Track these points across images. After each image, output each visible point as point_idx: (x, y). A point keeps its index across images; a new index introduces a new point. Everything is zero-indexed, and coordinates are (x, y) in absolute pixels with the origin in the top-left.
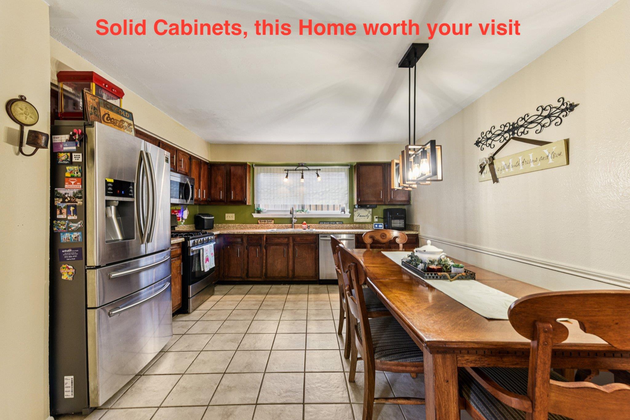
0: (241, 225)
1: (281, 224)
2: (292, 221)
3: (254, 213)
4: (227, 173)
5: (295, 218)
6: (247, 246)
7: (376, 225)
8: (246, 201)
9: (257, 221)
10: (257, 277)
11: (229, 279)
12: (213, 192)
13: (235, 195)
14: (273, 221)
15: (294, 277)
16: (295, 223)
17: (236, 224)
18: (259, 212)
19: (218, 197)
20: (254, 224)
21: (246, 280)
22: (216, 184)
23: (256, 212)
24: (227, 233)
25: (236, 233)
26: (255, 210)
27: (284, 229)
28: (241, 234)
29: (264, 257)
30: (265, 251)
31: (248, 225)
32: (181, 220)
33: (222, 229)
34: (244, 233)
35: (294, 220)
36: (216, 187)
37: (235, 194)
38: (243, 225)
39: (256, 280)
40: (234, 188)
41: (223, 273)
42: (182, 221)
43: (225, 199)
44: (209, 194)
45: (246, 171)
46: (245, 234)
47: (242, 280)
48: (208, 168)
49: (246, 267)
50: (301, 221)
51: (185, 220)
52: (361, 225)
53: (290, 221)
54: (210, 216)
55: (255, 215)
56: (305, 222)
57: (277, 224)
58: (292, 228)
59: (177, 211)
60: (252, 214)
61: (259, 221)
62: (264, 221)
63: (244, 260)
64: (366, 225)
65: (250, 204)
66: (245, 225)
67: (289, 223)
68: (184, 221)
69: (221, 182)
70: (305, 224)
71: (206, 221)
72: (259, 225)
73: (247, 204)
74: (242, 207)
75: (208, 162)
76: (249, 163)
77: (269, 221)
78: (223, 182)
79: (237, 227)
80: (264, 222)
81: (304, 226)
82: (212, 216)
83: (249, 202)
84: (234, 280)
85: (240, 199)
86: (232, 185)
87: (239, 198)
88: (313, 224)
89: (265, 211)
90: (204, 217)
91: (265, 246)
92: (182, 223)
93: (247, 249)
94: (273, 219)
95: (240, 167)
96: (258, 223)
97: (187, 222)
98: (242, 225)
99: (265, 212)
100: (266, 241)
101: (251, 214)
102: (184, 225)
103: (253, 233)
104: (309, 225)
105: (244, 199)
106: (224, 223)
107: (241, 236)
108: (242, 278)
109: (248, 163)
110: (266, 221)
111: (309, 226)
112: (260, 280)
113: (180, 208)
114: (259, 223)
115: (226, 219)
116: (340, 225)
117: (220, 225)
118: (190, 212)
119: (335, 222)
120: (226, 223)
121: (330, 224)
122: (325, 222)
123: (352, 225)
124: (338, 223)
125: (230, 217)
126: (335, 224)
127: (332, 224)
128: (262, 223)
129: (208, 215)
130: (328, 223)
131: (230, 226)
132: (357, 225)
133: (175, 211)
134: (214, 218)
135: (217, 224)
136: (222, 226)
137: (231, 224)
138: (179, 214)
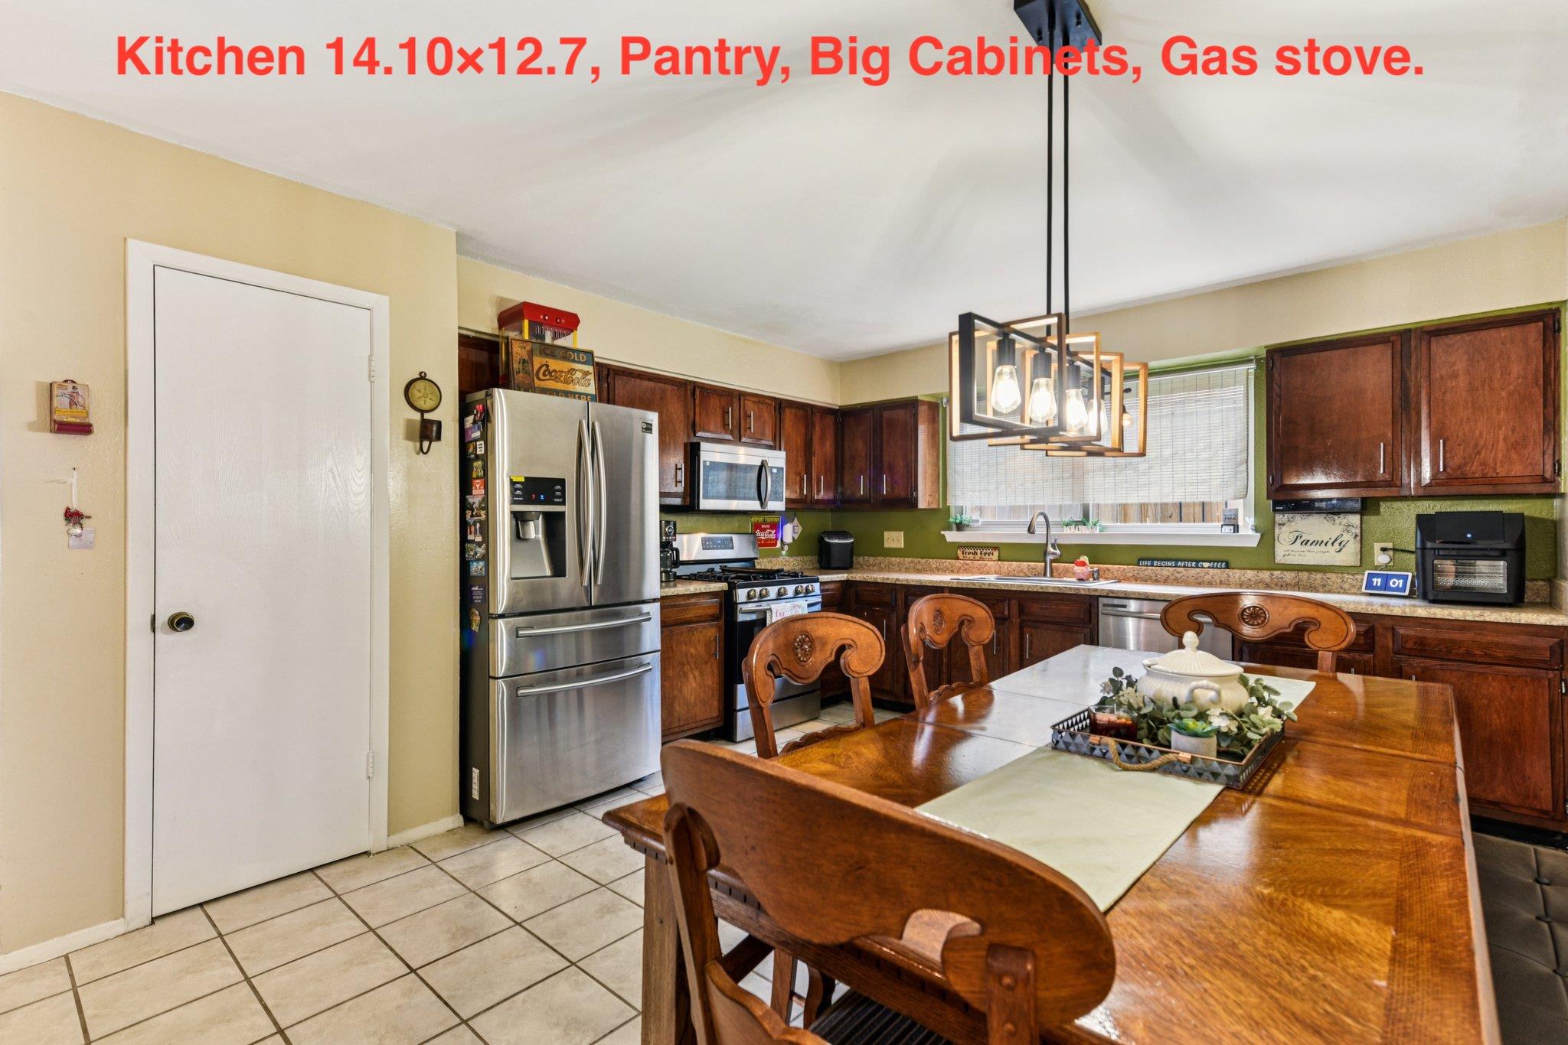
0: (916, 560)
1: (1017, 563)
2: (1045, 553)
3: (948, 529)
4: (874, 429)
7: (1375, 580)
8: (916, 499)
9: (953, 552)
13: (892, 484)
14: (996, 553)
16: (1053, 561)
17: (906, 559)
18: (960, 527)
19: (855, 492)
20: (945, 561)
21: (903, 701)
22: (853, 457)
23: (952, 527)
24: (862, 579)
25: (879, 581)
26: (947, 522)
27: (1025, 575)
31: (934, 563)
32: (779, 545)
33: (875, 568)
35: (1050, 549)
36: (851, 466)
37: (891, 481)
38: (920, 560)
40: (890, 467)
42: (782, 548)
43: (869, 497)
45: (917, 420)
50: (1071, 553)
51: (789, 545)
52: (1304, 575)
53: (1040, 552)
54: (845, 538)
55: (952, 536)
56: (1083, 558)
57: (1006, 563)
58: (1045, 575)
59: (768, 526)
60: (941, 532)
61: (959, 552)
62: (973, 551)
64: (1332, 576)
65: (927, 507)
66: (925, 560)
67: (1040, 558)
68: (786, 548)
69: (864, 454)
70: (1084, 564)
72: (958, 563)
73: (920, 506)
74: (912, 514)
77: (985, 551)
78: (866, 453)
79: (908, 566)
80: (971, 556)
81: (1079, 569)
82: (850, 538)
83: (924, 501)
85: (902, 494)
86: (886, 459)
87: (900, 492)
88: (1116, 567)
89: (976, 525)
92: (784, 552)
94: (995, 547)
95: (901, 412)
96: (958, 558)
98: (919, 562)
99: (977, 529)
101: (938, 533)
102: (787, 558)
104: (1097, 567)
105: (912, 494)
106: (881, 556)
107: (893, 588)
109: (922, 398)
110: (979, 552)
111: (1098, 571)
113: (776, 520)
114: (961, 557)
115: (886, 545)
116: (1216, 571)
117: (872, 559)
118: (800, 529)
119: (1197, 561)
120: (885, 556)
121: (1176, 566)
122: (1158, 560)
123: (1265, 575)
124: (1206, 565)
125: (894, 539)
126: (1197, 567)
127: (1184, 567)
128: (968, 556)
129: (843, 534)
130: (1169, 564)
131: (891, 563)
132: (1289, 576)
133: (763, 526)
134: (852, 543)
135: (866, 558)
136: (877, 562)
137: (893, 559)
138: (774, 532)
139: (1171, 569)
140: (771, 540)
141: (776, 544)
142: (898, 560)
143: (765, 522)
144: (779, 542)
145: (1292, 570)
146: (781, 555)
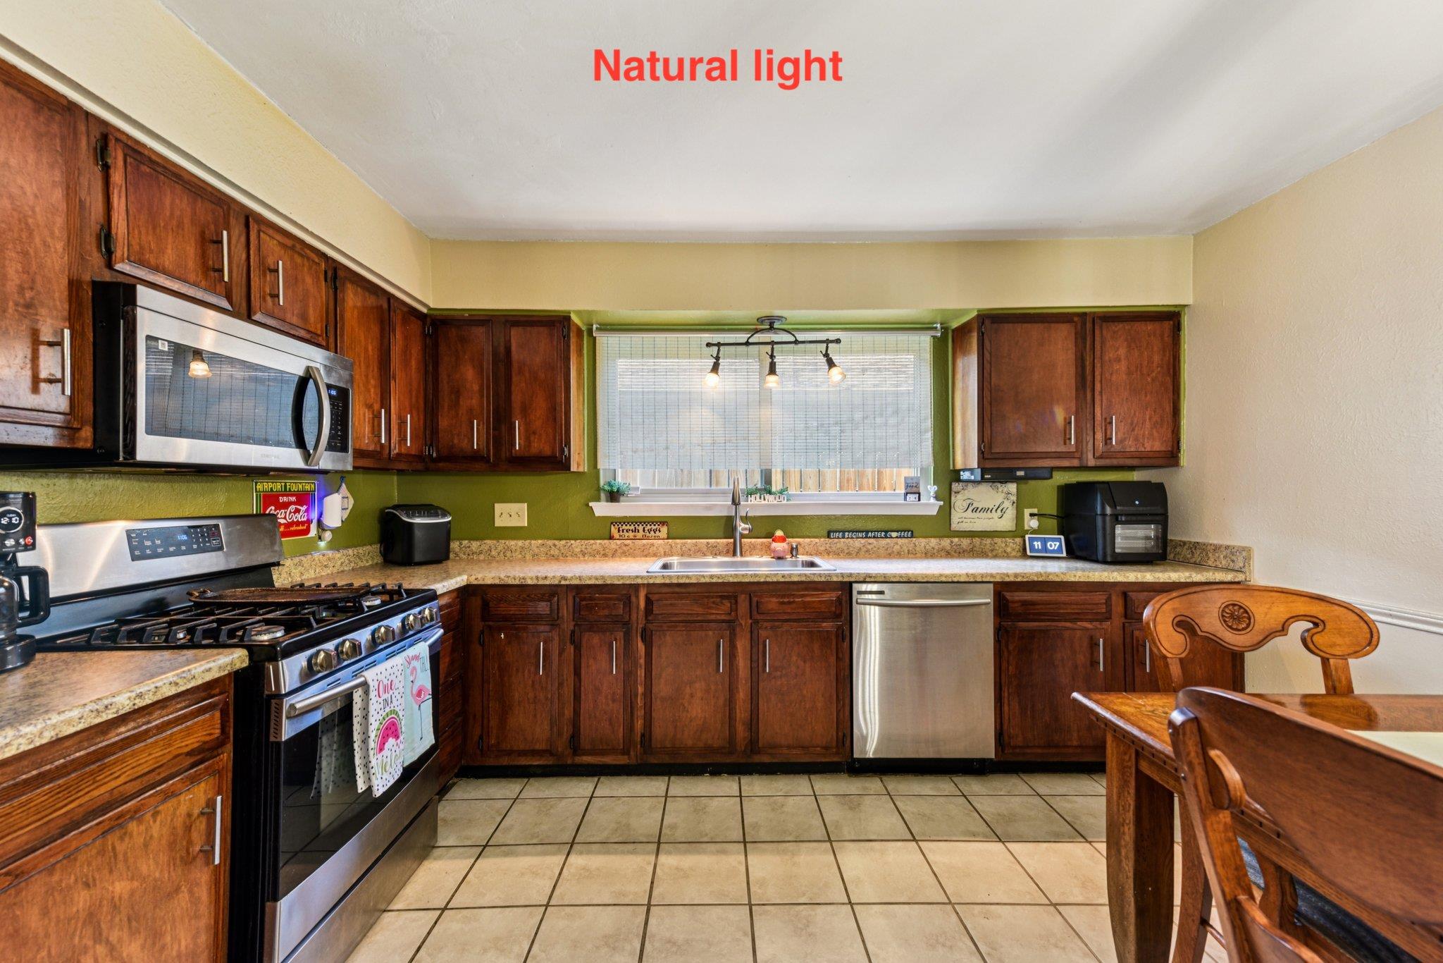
0: (550, 543)
1: (694, 541)
2: (734, 529)
3: (598, 499)
4: (495, 354)
5: (745, 519)
6: (573, 632)
8: (568, 459)
9: (607, 529)
10: (613, 751)
11: (505, 761)
12: (443, 423)
13: (528, 435)
14: (664, 530)
15: (753, 745)
16: (742, 536)
17: (533, 542)
18: (614, 496)
19: (465, 444)
20: (598, 541)
21: (569, 759)
22: (457, 392)
23: (603, 495)
24: (497, 582)
25: (529, 582)
26: (599, 489)
27: (705, 555)
28: (550, 586)
29: (641, 673)
30: (641, 647)
31: (577, 545)
32: (313, 532)
33: (482, 557)
34: (563, 582)
35: (740, 523)
36: (455, 405)
37: (527, 431)
38: (556, 542)
39: (608, 760)
40: (525, 411)
41: (481, 737)
42: (320, 538)
43: (488, 450)
44: (429, 429)
45: (569, 346)
46: (567, 585)
47: (551, 763)
48: (424, 336)
49: (568, 712)
50: (766, 527)
51: (333, 531)
52: (977, 541)
53: (727, 526)
54: (436, 515)
55: (602, 509)
56: (779, 533)
57: (678, 541)
58: (734, 557)
59: (293, 499)
60: (591, 504)
61: (614, 530)
62: (632, 527)
63: (561, 685)
64: (998, 541)
65: (581, 470)
66: (563, 542)
67: (721, 534)
68: (328, 535)
69: (476, 387)
70: (783, 540)
71: (418, 534)
72: (613, 544)
73: (574, 468)
74: (556, 479)
75: (425, 310)
76: (578, 313)
77: (649, 527)
78: (481, 386)
79: (536, 550)
80: (631, 534)
81: (779, 546)
82: (444, 515)
83: (578, 462)
84: (523, 761)
85: (547, 451)
86: (517, 398)
87: (541, 446)
88: (807, 540)
89: (634, 493)
90: (408, 516)
91: (644, 630)
92: (322, 544)
93: (572, 642)
94: (663, 522)
95: (544, 330)
96: (611, 538)
97: (345, 537)
98: (555, 545)
99: (637, 498)
100: (646, 608)
101: (587, 505)
102: (330, 553)
103: (597, 579)
104: (794, 541)
105: (562, 451)
106: (490, 539)
107: (551, 592)
108: (551, 754)
109: (574, 318)
110: (641, 528)
111: (796, 546)
112: (622, 760)
113: (308, 487)
114: (616, 535)
115: (498, 523)
116: (904, 541)
117: (475, 545)
118: (351, 501)
119: (886, 532)
120: (498, 539)
121: (866, 537)
122: (849, 532)
123: (946, 542)
124: (894, 534)
125: (511, 514)
126: (886, 537)
127: (874, 537)
128: (627, 534)
129: (430, 510)
130: (860, 535)
131: (509, 549)
132: (965, 542)
133: (283, 499)
134: (449, 522)
135: (465, 542)
136: (484, 547)
137: (513, 543)
138: (303, 508)
139: (863, 541)
140: (298, 523)
141: (307, 531)
142: (520, 543)
143: (287, 493)
144: (314, 527)
145: (967, 537)
146: (316, 549)
